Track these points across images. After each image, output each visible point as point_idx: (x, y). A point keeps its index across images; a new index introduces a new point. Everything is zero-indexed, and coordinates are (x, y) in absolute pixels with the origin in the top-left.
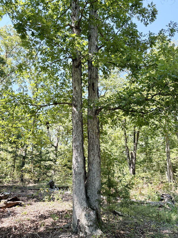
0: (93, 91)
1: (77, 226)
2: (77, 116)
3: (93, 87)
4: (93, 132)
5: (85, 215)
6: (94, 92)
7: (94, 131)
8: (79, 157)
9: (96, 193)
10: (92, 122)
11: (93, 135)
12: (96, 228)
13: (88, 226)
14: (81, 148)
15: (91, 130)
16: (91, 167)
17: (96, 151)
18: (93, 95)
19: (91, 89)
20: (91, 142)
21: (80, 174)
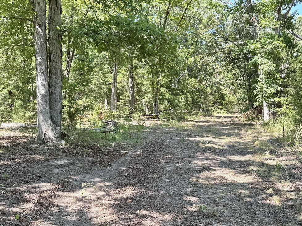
0: (56, 8)
1: (43, 138)
2: (42, 37)
3: (57, 3)
4: (56, 55)
5: (52, 129)
6: (57, 10)
7: (58, 54)
8: (45, 80)
9: (59, 113)
10: (55, 45)
11: (56, 58)
12: (61, 139)
13: (55, 137)
14: (47, 72)
15: (54, 53)
16: (54, 90)
17: (59, 75)
18: (56, 13)
19: (54, 5)
20: (54, 65)
21: (46, 96)
